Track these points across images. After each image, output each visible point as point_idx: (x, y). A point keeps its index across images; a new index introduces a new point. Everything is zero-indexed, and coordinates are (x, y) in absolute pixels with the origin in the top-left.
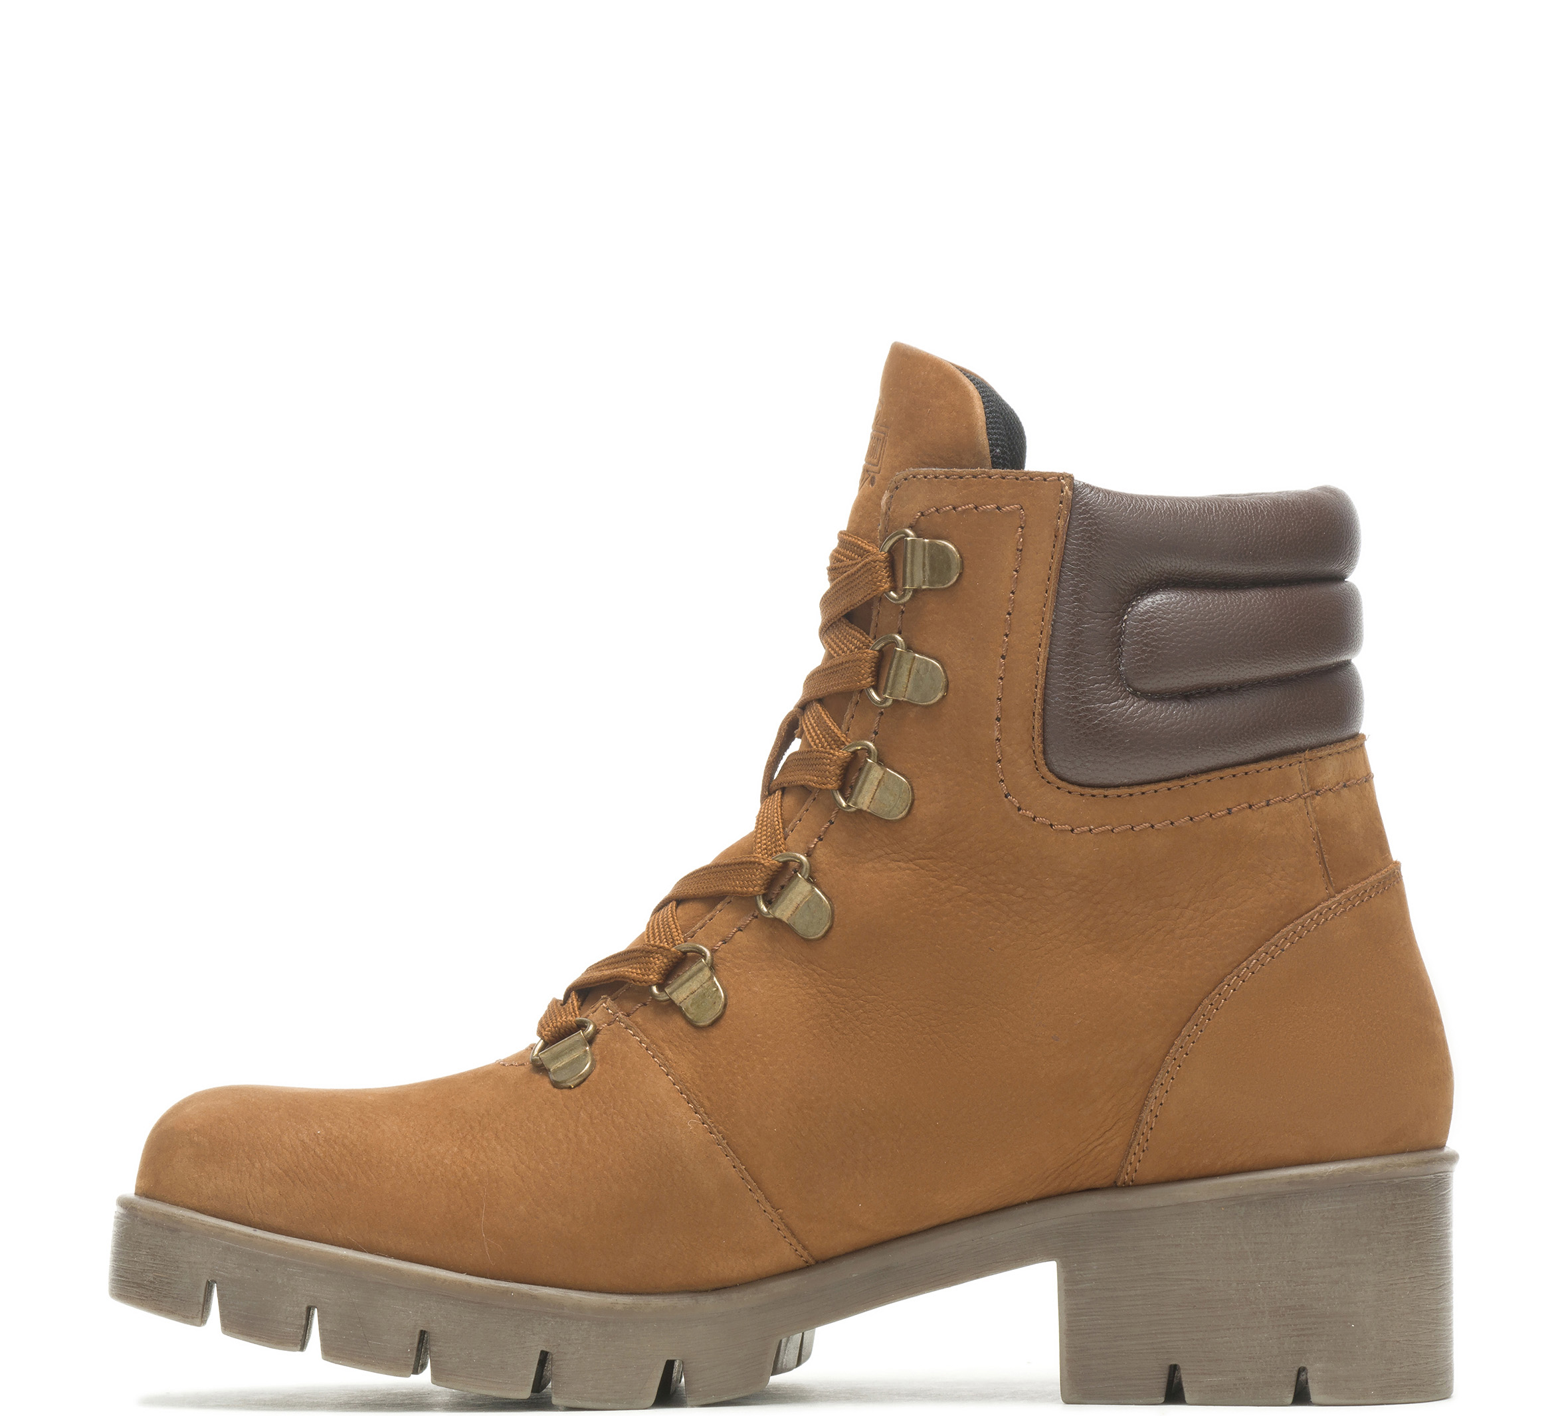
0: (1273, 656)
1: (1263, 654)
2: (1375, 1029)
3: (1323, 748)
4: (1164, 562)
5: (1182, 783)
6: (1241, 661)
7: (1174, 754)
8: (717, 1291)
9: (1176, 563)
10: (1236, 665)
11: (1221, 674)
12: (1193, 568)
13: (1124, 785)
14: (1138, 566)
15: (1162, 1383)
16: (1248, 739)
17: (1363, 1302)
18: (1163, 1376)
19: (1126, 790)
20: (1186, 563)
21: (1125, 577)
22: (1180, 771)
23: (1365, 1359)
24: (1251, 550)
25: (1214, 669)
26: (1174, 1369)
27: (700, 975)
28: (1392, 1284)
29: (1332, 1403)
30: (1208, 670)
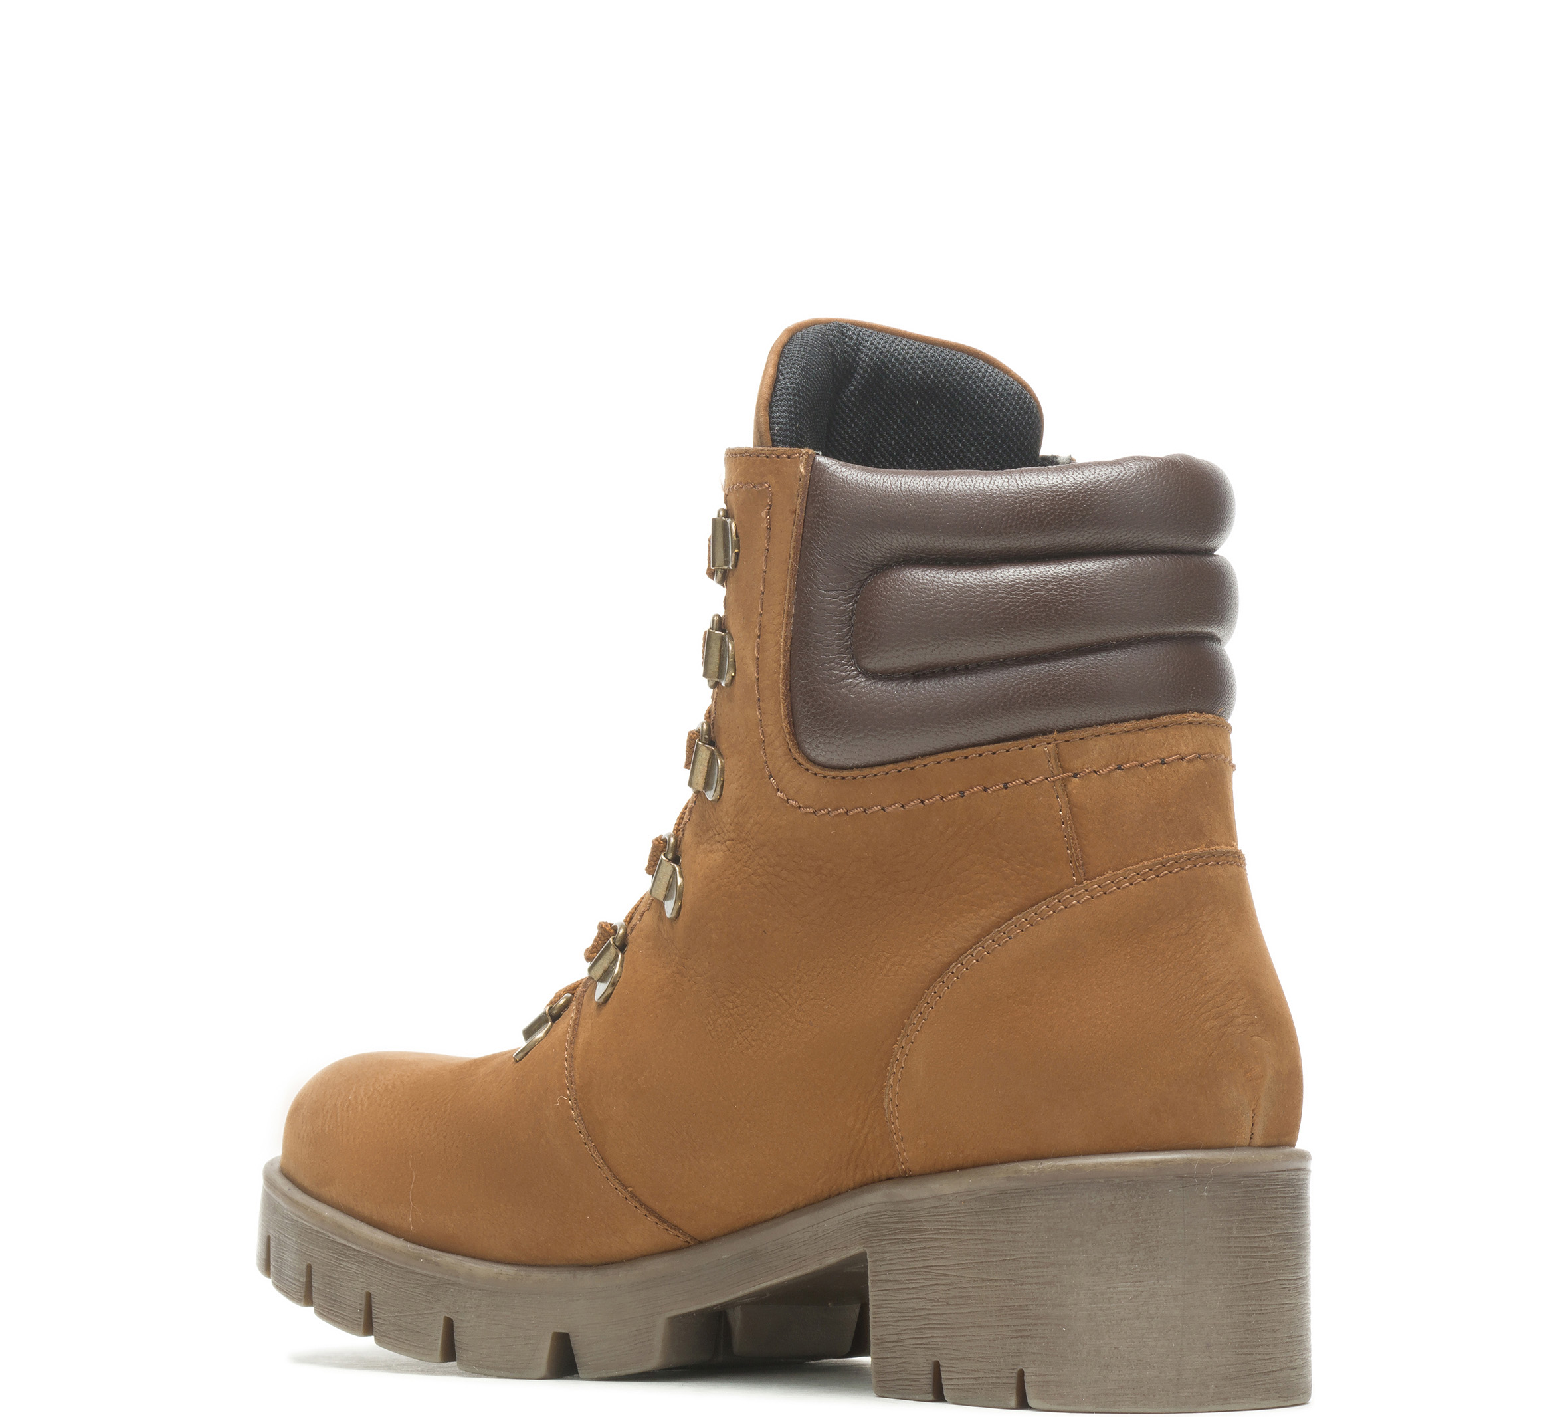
0: (998, 634)
1: (986, 632)
2: (1099, 1022)
3: (1087, 728)
4: (890, 539)
5: (911, 765)
6: (960, 639)
7: (892, 735)
8: (604, 1267)
9: (902, 539)
10: (956, 644)
11: (942, 653)
12: (922, 544)
13: (858, 767)
14: (864, 544)
15: (928, 1380)
16: (973, 719)
17: (1076, 1305)
18: (929, 1372)
19: (859, 772)
20: (913, 539)
21: (853, 555)
22: (907, 752)
23: (1075, 1365)
24: (982, 525)
25: (932, 648)
26: (937, 1366)
27: (608, 953)
28: (1109, 1288)
29: (1042, 1408)
30: (926, 649)
